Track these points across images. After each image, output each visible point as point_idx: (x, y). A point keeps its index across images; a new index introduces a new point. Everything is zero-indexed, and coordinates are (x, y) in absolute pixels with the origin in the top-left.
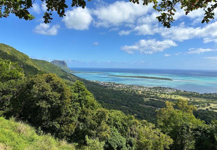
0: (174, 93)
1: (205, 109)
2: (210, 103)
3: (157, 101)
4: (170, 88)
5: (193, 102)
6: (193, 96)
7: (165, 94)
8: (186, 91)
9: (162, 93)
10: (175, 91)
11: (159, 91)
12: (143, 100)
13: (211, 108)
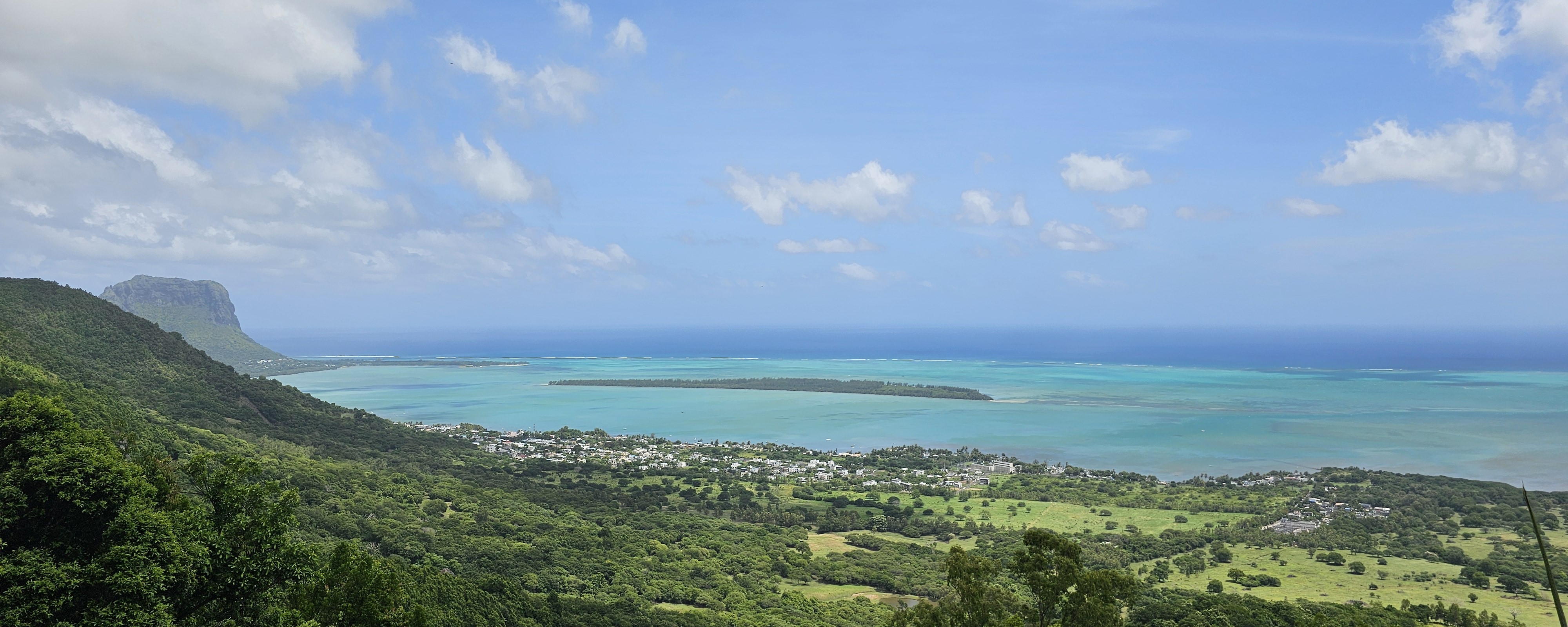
0: (1004, 487)
1: (1199, 584)
2: (1227, 545)
3: (898, 546)
4: (977, 457)
5: (1123, 538)
6: (1120, 499)
7: (946, 495)
8: (1076, 474)
9: (928, 493)
10: (1012, 469)
11: (911, 478)
12: (803, 547)
13: (1235, 576)
